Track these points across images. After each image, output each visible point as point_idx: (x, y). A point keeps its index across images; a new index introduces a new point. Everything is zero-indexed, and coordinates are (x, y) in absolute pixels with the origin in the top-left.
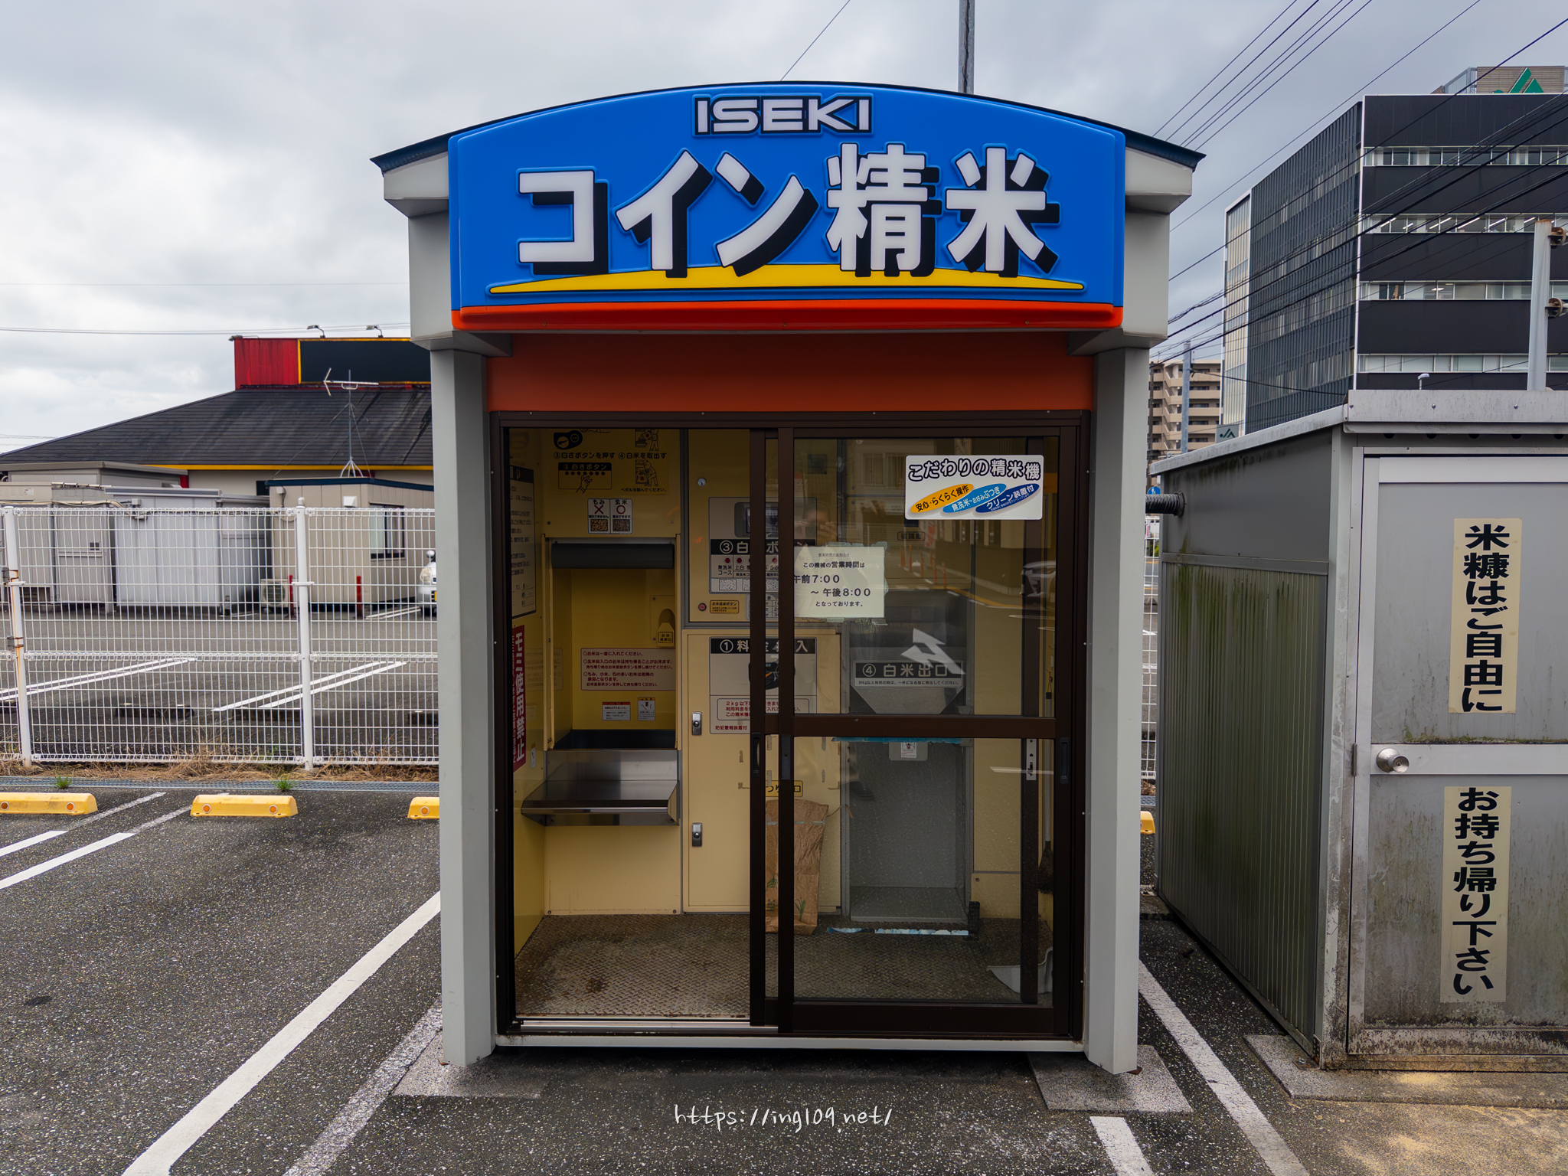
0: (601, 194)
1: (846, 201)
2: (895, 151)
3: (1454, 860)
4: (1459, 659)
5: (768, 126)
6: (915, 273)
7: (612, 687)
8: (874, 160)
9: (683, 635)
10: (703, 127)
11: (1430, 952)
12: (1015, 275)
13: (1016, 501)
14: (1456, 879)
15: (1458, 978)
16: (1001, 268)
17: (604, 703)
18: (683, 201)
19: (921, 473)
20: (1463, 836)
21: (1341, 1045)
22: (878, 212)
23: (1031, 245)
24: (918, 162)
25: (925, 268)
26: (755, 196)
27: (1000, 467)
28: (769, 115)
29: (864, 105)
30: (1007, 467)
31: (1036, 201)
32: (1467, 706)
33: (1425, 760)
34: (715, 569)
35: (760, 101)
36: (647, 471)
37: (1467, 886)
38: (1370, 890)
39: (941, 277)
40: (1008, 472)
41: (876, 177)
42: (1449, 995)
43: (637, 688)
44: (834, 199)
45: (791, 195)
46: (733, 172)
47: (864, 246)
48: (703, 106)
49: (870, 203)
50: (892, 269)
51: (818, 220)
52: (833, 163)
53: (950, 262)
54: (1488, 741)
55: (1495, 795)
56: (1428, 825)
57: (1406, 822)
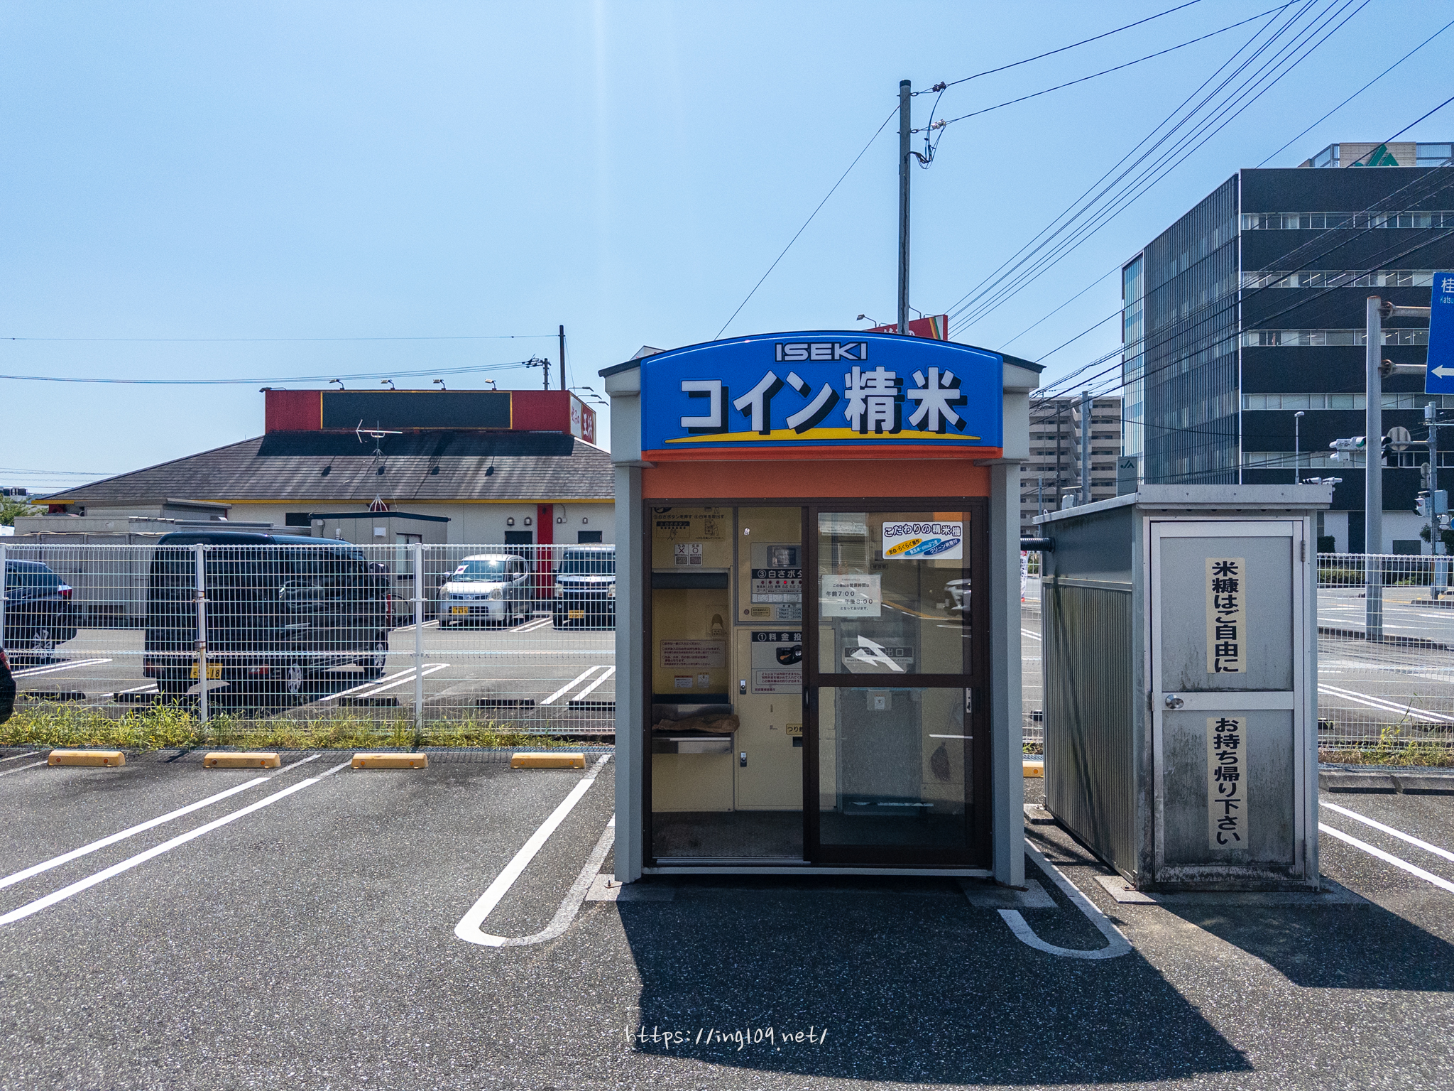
0: (725, 391)
1: (854, 396)
2: (880, 369)
3: (1213, 763)
4: (1212, 642)
5: (814, 357)
6: (891, 432)
7: (681, 666)
8: (869, 375)
9: (734, 630)
10: (779, 358)
11: (1203, 819)
12: (944, 432)
13: (947, 548)
14: (1216, 774)
15: (1219, 834)
16: (937, 429)
17: (676, 677)
18: (768, 396)
19: (892, 532)
20: (1219, 747)
21: (1148, 876)
22: (871, 401)
23: (952, 418)
24: (892, 375)
25: (896, 429)
26: (807, 393)
27: (937, 529)
28: (814, 352)
29: (864, 346)
30: (942, 529)
31: (955, 394)
32: (1218, 669)
33: (1192, 701)
34: (755, 588)
35: (809, 345)
36: (712, 526)
37: (1222, 778)
38: (1165, 781)
39: (905, 434)
40: (942, 532)
41: (870, 383)
42: (1214, 845)
43: (698, 666)
44: (848, 394)
45: (826, 392)
46: (795, 381)
47: (864, 418)
48: (779, 347)
49: (867, 396)
50: (879, 429)
51: (839, 405)
52: (848, 376)
53: (910, 427)
54: (1231, 690)
55: (1237, 723)
56: (1197, 741)
57: (1184, 740)
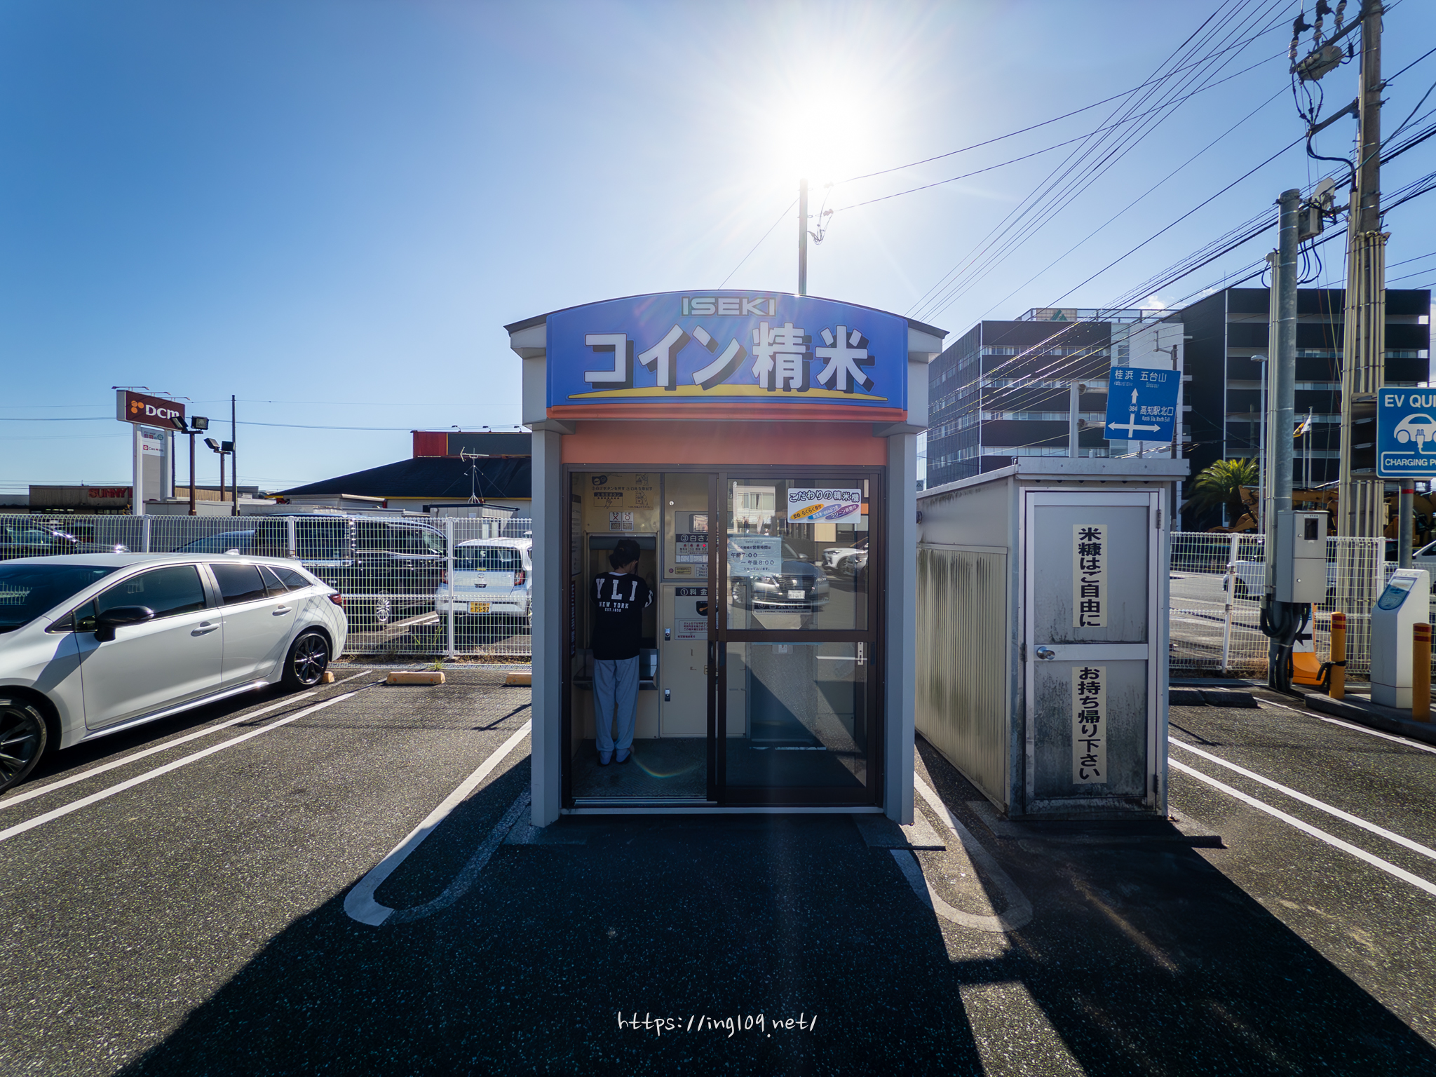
0: (630, 346)
1: (762, 352)
2: (788, 326)
3: (1077, 707)
4: (1077, 599)
6: (799, 390)
8: (777, 331)
9: (661, 586)
10: (686, 312)
11: (1068, 756)
12: (852, 392)
13: (847, 513)
14: (1079, 716)
15: (1082, 770)
16: (845, 388)
18: (674, 351)
19: (796, 498)
20: (1082, 693)
21: (1020, 808)
22: (780, 358)
23: (860, 377)
24: (801, 332)
25: (804, 387)
26: (714, 348)
27: (838, 495)
29: (771, 303)
30: (842, 495)
31: (862, 354)
32: (1082, 624)
33: (1061, 652)
34: (678, 551)
35: (717, 299)
36: (642, 497)
37: (1085, 720)
38: (1035, 723)
39: (812, 392)
40: (842, 498)
41: (778, 340)
42: (1077, 780)
44: (756, 350)
45: (734, 347)
46: (703, 337)
47: (772, 375)
48: (686, 301)
49: (775, 353)
50: (787, 387)
51: (746, 361)
52: (756, 332)
53: (818, 386)
54: (1093, 642)
55: (1098, 671)
56: (1063, 688)
57: (1053, 686)
